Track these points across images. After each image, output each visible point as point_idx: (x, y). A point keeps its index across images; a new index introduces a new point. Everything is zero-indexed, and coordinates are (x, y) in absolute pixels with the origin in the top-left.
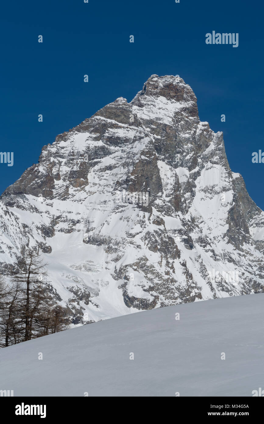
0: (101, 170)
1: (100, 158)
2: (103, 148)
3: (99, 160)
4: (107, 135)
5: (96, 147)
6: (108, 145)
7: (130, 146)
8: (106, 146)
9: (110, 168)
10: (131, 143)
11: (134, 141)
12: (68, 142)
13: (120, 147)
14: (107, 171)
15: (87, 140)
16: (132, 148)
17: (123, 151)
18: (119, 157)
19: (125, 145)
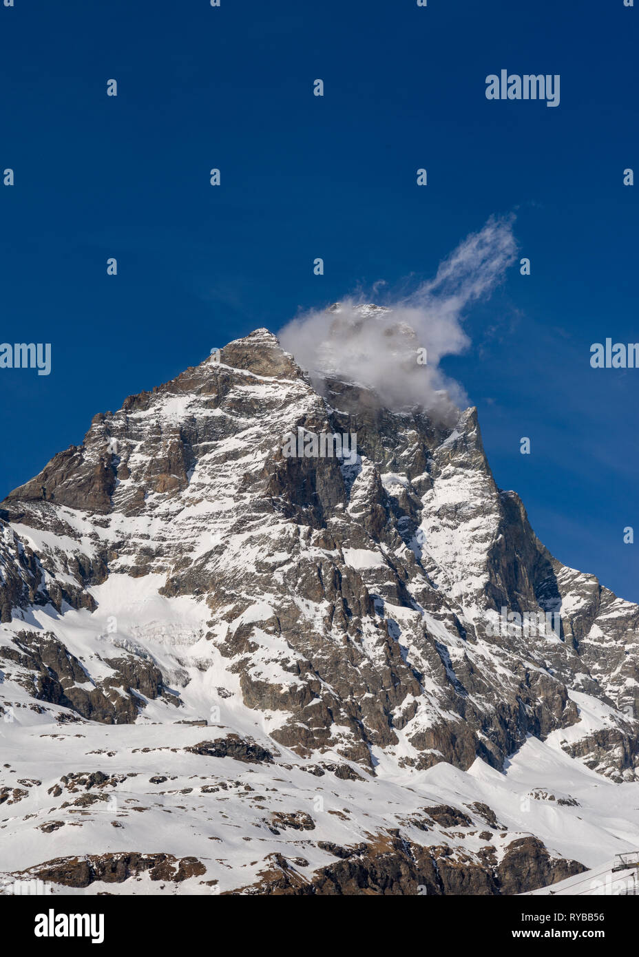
0: (217, 460)
1: (216, 440)
2: (222, 420)
3: (214, 442)
4: (231, 396)
5: (208, 418)
6: (232, 414)
7: (278, 414)
8: (229, 417)
9: (234, 455)
10: (281, 408)
11: (286, 403)
12: (151, 411)
13: (258, 418)
14: (229, 462)
15: (190, 406)
16: (282, 415)
17: (264, 424)
18: (255, 435)
19: (269, 414)
